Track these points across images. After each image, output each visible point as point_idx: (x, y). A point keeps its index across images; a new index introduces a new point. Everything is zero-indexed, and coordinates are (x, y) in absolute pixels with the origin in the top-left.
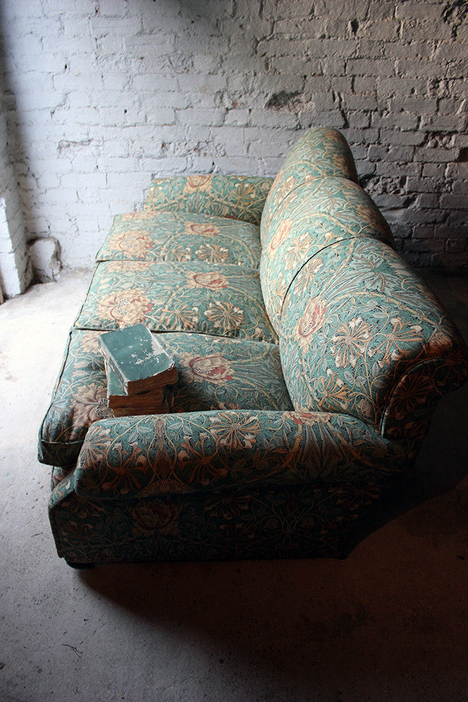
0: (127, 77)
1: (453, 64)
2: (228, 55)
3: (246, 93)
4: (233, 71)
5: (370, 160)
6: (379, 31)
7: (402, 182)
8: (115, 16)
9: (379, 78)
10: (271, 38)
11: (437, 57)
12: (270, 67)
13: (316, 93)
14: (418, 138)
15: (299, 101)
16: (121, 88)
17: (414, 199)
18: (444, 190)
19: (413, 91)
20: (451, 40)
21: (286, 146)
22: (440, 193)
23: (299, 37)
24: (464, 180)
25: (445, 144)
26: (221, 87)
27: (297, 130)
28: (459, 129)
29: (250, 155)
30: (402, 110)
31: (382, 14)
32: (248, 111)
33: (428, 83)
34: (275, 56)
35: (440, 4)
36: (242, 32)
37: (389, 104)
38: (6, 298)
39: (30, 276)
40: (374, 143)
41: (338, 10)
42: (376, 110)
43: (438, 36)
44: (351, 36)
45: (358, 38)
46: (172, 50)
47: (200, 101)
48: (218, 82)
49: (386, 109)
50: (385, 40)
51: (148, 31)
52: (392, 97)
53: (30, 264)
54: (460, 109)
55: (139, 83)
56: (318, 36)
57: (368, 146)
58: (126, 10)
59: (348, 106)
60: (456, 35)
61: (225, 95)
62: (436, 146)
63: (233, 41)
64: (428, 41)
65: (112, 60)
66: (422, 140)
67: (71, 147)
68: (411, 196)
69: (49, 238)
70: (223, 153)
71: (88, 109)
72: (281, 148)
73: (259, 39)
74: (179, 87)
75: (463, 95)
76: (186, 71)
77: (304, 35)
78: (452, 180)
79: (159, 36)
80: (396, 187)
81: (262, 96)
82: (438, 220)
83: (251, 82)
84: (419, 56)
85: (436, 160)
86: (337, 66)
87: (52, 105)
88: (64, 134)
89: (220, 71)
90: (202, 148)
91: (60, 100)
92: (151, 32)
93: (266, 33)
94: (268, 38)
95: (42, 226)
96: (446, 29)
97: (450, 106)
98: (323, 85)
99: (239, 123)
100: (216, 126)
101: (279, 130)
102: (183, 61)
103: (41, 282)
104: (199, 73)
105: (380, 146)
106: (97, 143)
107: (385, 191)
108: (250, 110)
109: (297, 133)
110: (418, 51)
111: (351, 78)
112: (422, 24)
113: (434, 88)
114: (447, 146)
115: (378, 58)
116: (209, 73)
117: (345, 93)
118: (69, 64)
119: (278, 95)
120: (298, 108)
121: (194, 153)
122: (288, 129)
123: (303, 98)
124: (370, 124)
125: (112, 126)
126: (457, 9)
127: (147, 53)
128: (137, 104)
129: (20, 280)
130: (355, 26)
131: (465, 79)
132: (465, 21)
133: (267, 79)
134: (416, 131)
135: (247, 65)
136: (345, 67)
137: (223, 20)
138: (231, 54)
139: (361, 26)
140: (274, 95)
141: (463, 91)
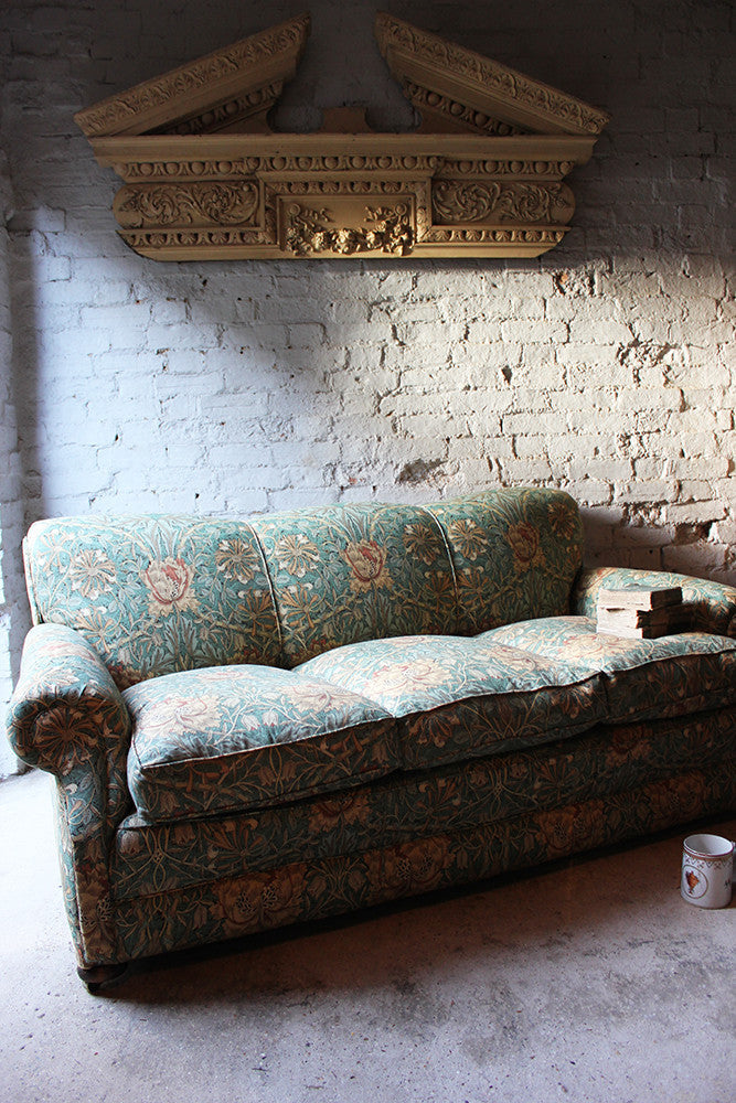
0: (201, 449)
1: (643, 414)
2: (340, 416)
3: (367, 465)
4: (349, 436)
6: (540, 379)
8: (189, 373)
9: (548, 436)
10: (398, 393)
11: (621, 407)
12: (398, 429)
13: (465, 461)
14: (616, 513)
15: (442, 473)
16: (192, 463)
19: (597, 451)
20: (635, 385)
23: (436, 390)
25: (654, 520)
26: (332, 458)
28: (670, 497)
30: (587, 477)
31: (540, 359)
32: (372, 489)
33: (615, 439)
34: (405, 415)
35: (611, 345)
36: (359, 386)
37: (567, 469)
41: (483, 355)
42: (551, 479)
43: (617, 382)
44: (505, 385)
45: (514, 388)
46: (264, 411)
47: (303, 478)
48: (329, 451)
49: (565, 477)
50: (549, 389)
51: (232, 389)
52: (569, 460)
54: (665, 472)
55: (217, 456)
56: (462, 387)
58: (204, 365)
59: (511, 476)
60: (639, 380)
61: (339, 470)
62: (641, 523)
63: (346, 399)
64: (606, 388)
65: (181, 427)
66: (621, 516)
71: (142, 493)
73: (381, 394)
74: (274, 460)
75: (665, 454)
76: (283, 438)
77: (442, 387)
79: (248, 395)
81: (391, 467)
83: (374, 449)
84: (598, 407)
86: (491, 424)
87: (92, 489)
89: (330, 438)
91: (104, 482)
92: (236, 391)
93: (391, 386)
94: (394, 393)
96: (625, 374)
97: (650, 469)
98: (474, 449)
102: (278, 426)
104: (302, 439)
108: (374, 487)
110: (594, 400)
111: (511, 439)
112: (594, 368)
113: (625, 445)
114: (657, 522)
115: (542, 411)
116: (316, 440)
117: (505, 458)
118: (122, 434)
119: (413, 466)
120: (441, 483)
123: (447, 468)
126: (633, 350)
127: (230, 417)
128: (213, 486)
130: (507, 374)
131: (663, 432)
132: (647, 363)
133: (396, 445)
134: (610, 504)
135: (367, 427)
136: (501, 425)
137: (332, 372)
138: (345, 414)
139: (515, 373)
140: (406, 466)
141: (663, 445)
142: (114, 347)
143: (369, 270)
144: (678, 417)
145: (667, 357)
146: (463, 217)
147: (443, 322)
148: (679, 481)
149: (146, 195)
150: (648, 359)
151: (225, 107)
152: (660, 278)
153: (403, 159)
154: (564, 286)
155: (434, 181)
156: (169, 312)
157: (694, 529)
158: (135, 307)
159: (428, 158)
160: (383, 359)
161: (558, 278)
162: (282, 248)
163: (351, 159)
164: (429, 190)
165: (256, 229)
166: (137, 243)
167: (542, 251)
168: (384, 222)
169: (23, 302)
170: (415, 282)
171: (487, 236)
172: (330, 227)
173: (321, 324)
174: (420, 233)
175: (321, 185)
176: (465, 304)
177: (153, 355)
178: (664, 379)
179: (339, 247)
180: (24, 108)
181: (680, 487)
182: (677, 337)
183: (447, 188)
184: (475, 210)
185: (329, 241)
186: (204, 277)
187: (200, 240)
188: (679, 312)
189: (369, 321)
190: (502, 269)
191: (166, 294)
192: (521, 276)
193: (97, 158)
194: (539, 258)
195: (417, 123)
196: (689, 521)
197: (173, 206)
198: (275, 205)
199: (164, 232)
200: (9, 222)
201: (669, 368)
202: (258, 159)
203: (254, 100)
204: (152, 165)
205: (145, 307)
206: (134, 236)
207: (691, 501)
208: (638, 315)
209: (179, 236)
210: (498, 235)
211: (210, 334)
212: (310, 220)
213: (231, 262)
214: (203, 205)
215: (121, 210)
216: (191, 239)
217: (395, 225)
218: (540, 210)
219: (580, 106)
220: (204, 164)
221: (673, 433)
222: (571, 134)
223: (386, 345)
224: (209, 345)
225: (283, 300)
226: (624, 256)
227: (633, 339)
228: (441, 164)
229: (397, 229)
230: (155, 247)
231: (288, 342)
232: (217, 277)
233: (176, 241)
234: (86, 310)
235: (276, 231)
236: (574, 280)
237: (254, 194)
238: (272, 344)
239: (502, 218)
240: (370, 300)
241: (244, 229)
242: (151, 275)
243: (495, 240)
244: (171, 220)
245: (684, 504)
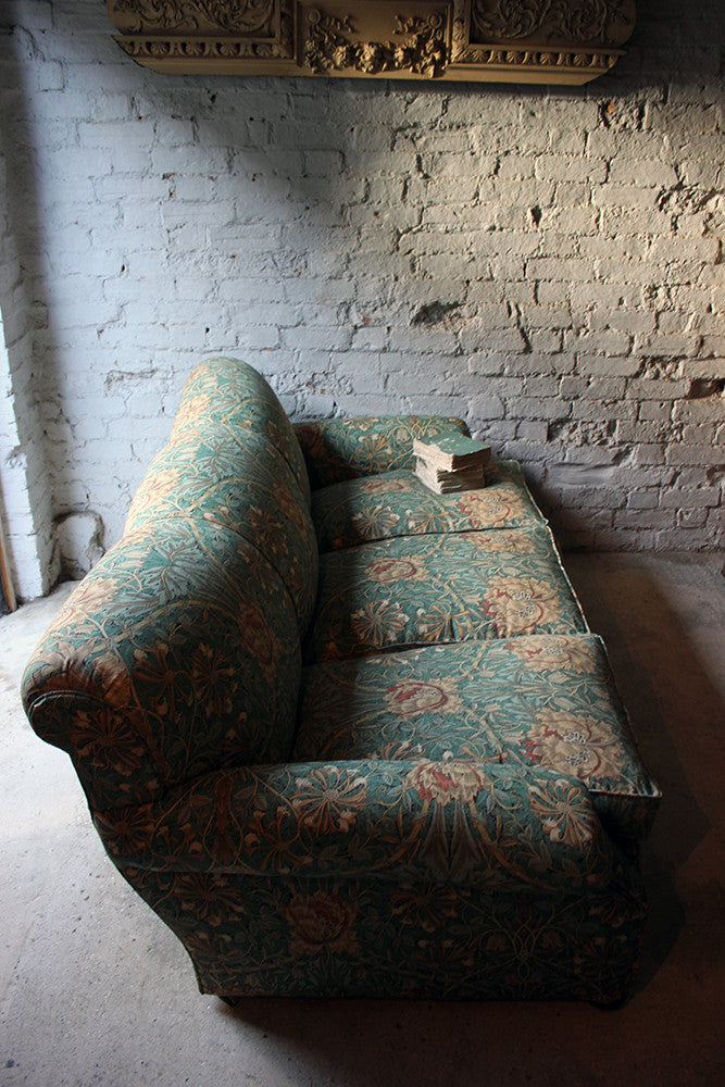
0: (211, 282)
1: (676, 266)
2: (357, 253)
3: (382, 305)
4: (365, 274)
5: (563, 398)
6: (571, 222)
7: (611, 428)
8: (198, 201)
9: (572, 284)
10: (419, 230)
11: (653, 256)
12: (417, 268)
13: (484, 305)
14: (632, 365)
15: (459, 316)
16: (200, 296)
17: (628, 452)
18: (671, 439)
19: (621, 302)
20: (671, 234)
21: (441, 379)
22: (665, 443)
23: (459, 229)
24: (698, 425)
25: (670, 374)
26: (346, 297)
27: (456, 356)
28: (689, 353)
29: (388, 391)
30: (607, 327)
31: (573, 199)
32: (386, 330)
33: (642, 290)
34: (424, 254)
35: (652, 188)
36: (377, 222)
37: (588, 318)
38: (20, 602)
39: (56, 569)
40: (569, 374)
41: (512, 193)
42: (570, 327)
43: (652, 229)
44: (533, 227)
45: (542, 231)
46: (275, 245)
47: (316, 315)
48: (343, 289)
50: (579, 233)
51: (243, 220)
52: (591, 309)
53: (57, 552)
54: (689, 326)
55: (227, 291)
56: (487, 227)
57: (560, 378)
58: (214, 192)
59: (530, 322)
60: (676, 228)
61: (353, 308)
62: (657, 376)
63: (364, 235)
64: (640, 235)
65: (190, 259)
66: (637, 368)
67: (126, 381)
68: (623, 448)
69: (87, 512)
70: (348, 389)
71: (152, 326)
72: (435, 381)
73: (401, 231)
75: (692, 307)
76: (297, 274)
77: (465, 226)
78: (682, 425)
79: (260, 227)
80: (601, 436)
81: (406, 308)
82: (665, 481)
83: (390, 288)
84: (628, 254)
85: (657, 396)
86: (513, 267)
87: (101, 321)
88: (116, 362)
89: (345, 275)
90: (319, 382)
91: (113, 313)
92: (247, 222)
93: (411, 222)
94: (414, 230)
95: (79, 495)
96: (662, 221)
97: (674, 322)
98: (493, 293)
99: (373, 347)
100: (338, 351)
101: (431, 356)
102: (292, 261)
103: (73, 579)
104: (316, 276)
105: (577, 377)
106: (165, 376)
107: (585, 441)
108: (388, 328)
109: (457, 360)
110: (626, 247)
111: (533, 284)
112: (629, 212)
113: (651, 297)
114: (673, 376)
115: (570, 257)
116: (330, 278)
117: (525, 304)
118: (128, 265)
119: (430, 308)
120: (458, 326)
121: (307, 390)
122: (444, 355)
123: (465, 311)
124: (562, 347)
125: (187, 351)
126: (675, 194)
127: (241, 250)
128: (224, 320)
129: (43, 575)
130: (537, 214)
131: (693, 286)
132: (688, 210)
134: (627, 356)
135: (384, 265)
136: (524, 269)
137: (350, 205)
138: (361, 251)
139: (544, 214)
140: (423, 307)
141: (691, 301)
142: (117, 169)
143: (396, 90)
144: (712, 270)
145: (711, 203)
146: (506, 33)
147: (473, 154)
148: (702, 337)
150: (691, 205)
152: (719, 111)
154: (609, 118)
156: (174, 131)
157: (709, 385)
158: (136, 124)
160: (405, 192)
161: (604, 109)
162: (300, 63)
165: (270, 40)
166: (136, 52)
167: (590, 78)
168: (415, 37)
169: (13, 115)
170: (445, 107)
171: (530, 58)
172: (354, 40)
173: (340, 152)
174: (455, 53)
176: (498, 135)
177: (157, 181)
178: (703, 229)
179: (363, 65)
181: (702, 342)
184: (520, 26)
185: (353, 58)
186: (213, 92)
187: (207, 52)
189: (392, 150)
190: (543, 94)
191: (170, 111)
192: (563, 105)
194: (586, 85)
196: (706, 376)
197: (176, 8)
198: (292, 13)
199: (166, 39)
201: (711, 216)
205: (147, 126)
206: (132, 44)
207: (711, 357)
208: (686, 155)
209: (184, 46)
210: (543, 57)
211: (220, 158)
212: (333, 30)
214: (210, 8)
215: (115, 9)
216: (197, 51)
217: (427, 40)
218: (594, 27)
221: (703, 286)
223: (410, 178)
224: (219, 171)
225: (300, 122)
226: (682, 83)
227: (677, 182)
229: (429, 46)
230: (157, 58)
231: (304, 171)
232: (226, 92)
233: (180, 50)
234: (83, 125)
235: (292, 43)
236: (622, 112)
238: (286, 171)
239: (550, 36)
240: (394, 126)
241: (257, 40)
242: (153, 88)
243: (539, 63)
244: (174, 24)
245: (702, 360)
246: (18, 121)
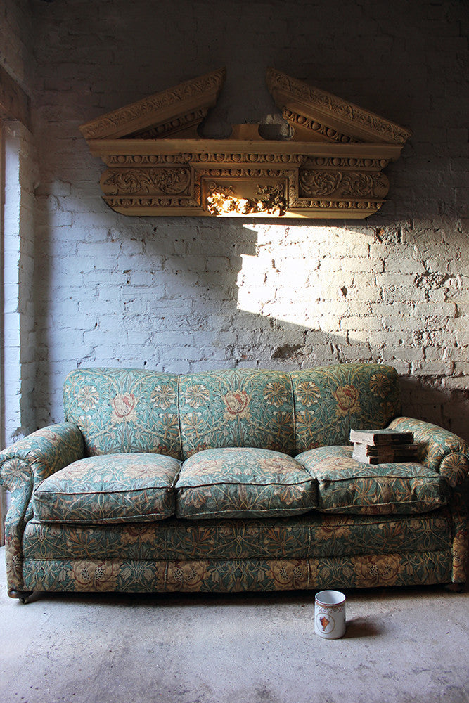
0: (149, 333)
1: (431, 319)
2: (237, 316)
3: (254, 347)
4: (242, 328)
6: (365, 295)
8: (143, 286)
9: (370, 332)
10: (274, 302)
11: (416, 314)
12: (273, 324)
13: (316, 346)
15: (301, 353)
16: (142, 343)
19: (401, 342)
20: (426, 301)
23: (297, 300)
25: (437, 387)
26: (232, 342)
28: (448, 372)
30: (394, 358)
31: (365, 282)
32: (255, 362)
33: (413, 335)
34: (278, 316)
35: (411, 274)
36: (250, 297)
37: (381, 353)
41: (329, 279)
42: (371, 359)
43: (414, 298)
44: (343, 298)
45: (349, 300)
46: (186, 310)
47: (213, 354)
48: (229, 338)
49: (380, 358)
50: (370, 302)
51: (169, 297)
52: (383, 347)
54: (445, 356)
56: (315, 299)
58: (153, 281)
59: (345, 356)
60: (429, 297)
61: (236, 350)
62: (429, 389)
63: (242, 304)
64: (407, 302)
65: (137, 320)
71: (111, 360)
73: (263, 302)
74: (194, 342)
75: (445, 344)
76: (201, 328)
77: (302, 299)
79: (179, 301)
81: (269, 349)
83: (258, 337)
84: (402, 313)
85: (432, 403)
86: (333, 323)
87: (80, 357)
89: (231, 329)
91: (87, 353)
92: (172, 298)
93: (270, 297)
94: (272, 301)
96: (419, 293)
97: (435, 354)
98: (322, 339)
102: (198, 321)
104: (213, 330)
108: (258, 361)
110: (400, 309)
111: (346, 333)
112: (400, 289)
113: (419, 338)
114: (439, 388)
115: (366, 315)
116: (221, 330)
117: (342, 345)
118: (99, 323)
119: (283, 349)
120: (301, 359)
123: (305, 350)
126: (425, 278)
127: (167, 314)
128: (156, 357)
130: (344, 291)
131: (443, 330)
132: (434, 286)
133: (273, 335)
134: (409, 376)
135: (253, 322)
136: (340, 323)
137: (232, 287)
138: (239, 314)
139: (349, 291)
140: (279, 348)
141: (444, 339)
142: (97, 268)
143: (259, 223)
144: (454, 321)
145: (447, 283)
146: (318, 192)
147: (304, 258)
148: (454, 362)
149: (121, 175)
150: (435, 284)
151: (171, 123)
152: (443, 233)
153: (281, 156)
154: (381, 237)
155: (300, 169)
156: (132, 247)
157: (463, 393)
158: (110, 244)
159: (297, 156)
160: (266, 280)
161: (378, 232)
162: (205, 209)
163: (249, 155)
164: (297, 176)
165: (188, 197)
166: (114, 204)
167: (368, 215)
168: (268, 195)
170: (287, 233)
171: (333, 205)
172: (234, 197)
173: (227, 258)
174: (291, 202)
175: (230, 171)
176: (318, 247)
177: (120, 274)
178: (444, 297)
179: (240, 210)
180: (49, 122)
181: (454, 366)
182: (453, 270)
183: (309, 174)
184: (326, 189)
185: (234, 206)
186: (155, 226)
187: (153, 204)
188: (455, 255)
189: (258, 256)
190: (342, 225)
191: (130, 236)
192: (354, 230)
193: (90, 152)
194: (366, 219)
195: (290, 134)
196: (460, 387)
197: (137, 182)
198: (201, 184)
199: (131, 197)
200: (35, 190)
201: (448, 290)
202: (191, 155)
203: (190, 119)
204: (125, 157)
205: (117, 244)
206: (112, 200)
207: (461, 375)
208: (428, 256)
209: (140, 201)
210: (340, 204)
211: (157, 262)
212: (222, 193)
213: (172, 217)
214: (156, 182)
215: (105, 184)
216: (147, 203)
217: (275, 196)
218: (367, 189)
219: (393, 126)
220: (157, 157)
221: (450, 331)
222: (387, 143)
223: (268, 272)
224: (157, 269)
225: (204, 242)
226: (420, 219)
227: (425, 271)
228: (305, 160)
229: (276, 199)
230: (125, 207)
231: (206, 269)
232: (163, 226)
233: (138, 204)
234: (81, 244)
235: (200, 199)
236: (388, 234)
237: (188, 176)
238: (196, 269)
239: (343, 194)
240: (258, 243)
241: (181, 197)
242: (122, 224)
243: (338, 207)
244: (136, 190)
245: (457, 377)
246: (44, 242)
